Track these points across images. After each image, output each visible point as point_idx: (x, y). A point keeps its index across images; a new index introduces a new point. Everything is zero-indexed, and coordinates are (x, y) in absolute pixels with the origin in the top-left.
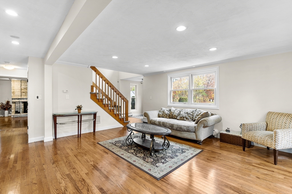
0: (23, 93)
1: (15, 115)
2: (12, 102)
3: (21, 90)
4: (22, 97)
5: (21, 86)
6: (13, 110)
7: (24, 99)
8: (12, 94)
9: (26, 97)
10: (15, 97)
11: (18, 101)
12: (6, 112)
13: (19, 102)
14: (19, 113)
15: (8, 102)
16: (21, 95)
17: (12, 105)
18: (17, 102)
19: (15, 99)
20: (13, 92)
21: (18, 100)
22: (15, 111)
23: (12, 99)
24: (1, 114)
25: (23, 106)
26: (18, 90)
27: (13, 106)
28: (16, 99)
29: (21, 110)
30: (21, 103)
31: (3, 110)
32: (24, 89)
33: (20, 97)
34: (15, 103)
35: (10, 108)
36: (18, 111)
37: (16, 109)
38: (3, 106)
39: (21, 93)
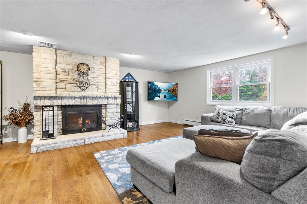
0: (61, 82)
1: (42, 146)
2: (36, 106)
3: (56, 74)
4: (59, 94)
5: (56, 65)
6: (37, 129)
7: (62, 98)
8: (35, 85)
9: (66, 92)
10: (42, 94)
11: (49, 104)
12: (22, 131)
13: (50, 106)
14: (51, 136)
15: (26, 107)
16: (56, 88)
17: (35, 113)
18: (46, 106)
19: (41, 98)
20: (38, 80)
21: (49, 101)
22: (43, 132)
23: (35, 98)
24: (12, 137)
25: (60, 117)
26: (49, 76)
27: (37, 115)
28: (45, 98)
29: (56, 127)
30: (56, 109)
31: (14, 126)
32: (64, 73)
33: (53, 94)
34: (41, 108)
35: (29, 121)
36: (48, 131)
37: (44, 124)
38: (14, 116)
39: (56, 83)
